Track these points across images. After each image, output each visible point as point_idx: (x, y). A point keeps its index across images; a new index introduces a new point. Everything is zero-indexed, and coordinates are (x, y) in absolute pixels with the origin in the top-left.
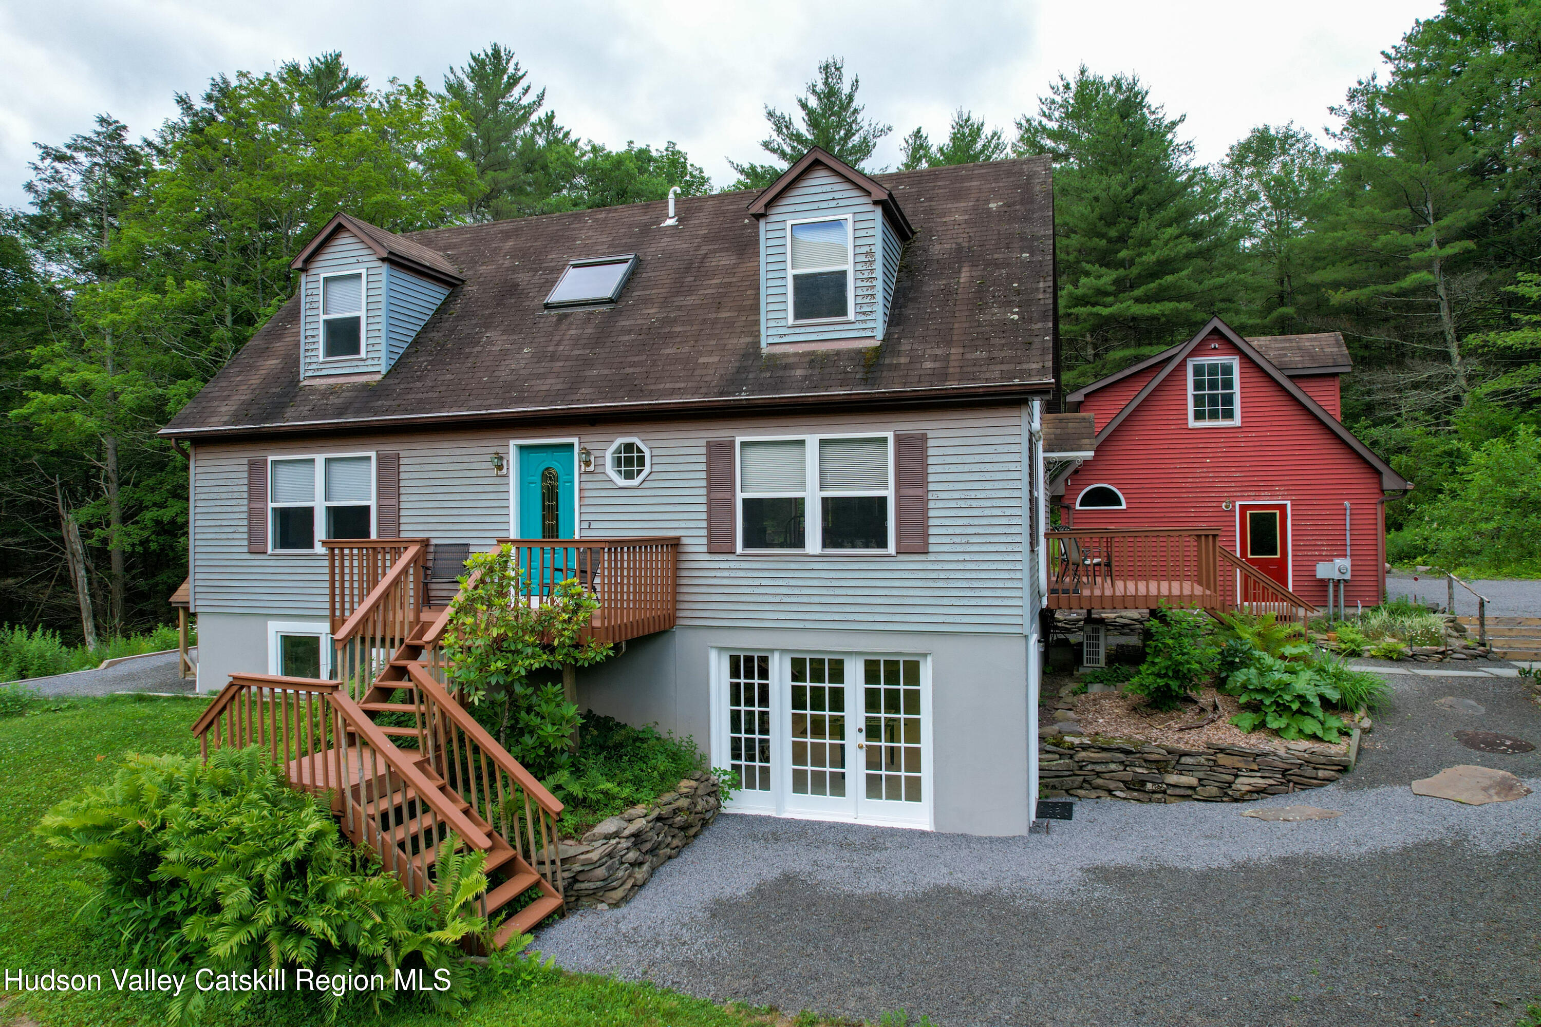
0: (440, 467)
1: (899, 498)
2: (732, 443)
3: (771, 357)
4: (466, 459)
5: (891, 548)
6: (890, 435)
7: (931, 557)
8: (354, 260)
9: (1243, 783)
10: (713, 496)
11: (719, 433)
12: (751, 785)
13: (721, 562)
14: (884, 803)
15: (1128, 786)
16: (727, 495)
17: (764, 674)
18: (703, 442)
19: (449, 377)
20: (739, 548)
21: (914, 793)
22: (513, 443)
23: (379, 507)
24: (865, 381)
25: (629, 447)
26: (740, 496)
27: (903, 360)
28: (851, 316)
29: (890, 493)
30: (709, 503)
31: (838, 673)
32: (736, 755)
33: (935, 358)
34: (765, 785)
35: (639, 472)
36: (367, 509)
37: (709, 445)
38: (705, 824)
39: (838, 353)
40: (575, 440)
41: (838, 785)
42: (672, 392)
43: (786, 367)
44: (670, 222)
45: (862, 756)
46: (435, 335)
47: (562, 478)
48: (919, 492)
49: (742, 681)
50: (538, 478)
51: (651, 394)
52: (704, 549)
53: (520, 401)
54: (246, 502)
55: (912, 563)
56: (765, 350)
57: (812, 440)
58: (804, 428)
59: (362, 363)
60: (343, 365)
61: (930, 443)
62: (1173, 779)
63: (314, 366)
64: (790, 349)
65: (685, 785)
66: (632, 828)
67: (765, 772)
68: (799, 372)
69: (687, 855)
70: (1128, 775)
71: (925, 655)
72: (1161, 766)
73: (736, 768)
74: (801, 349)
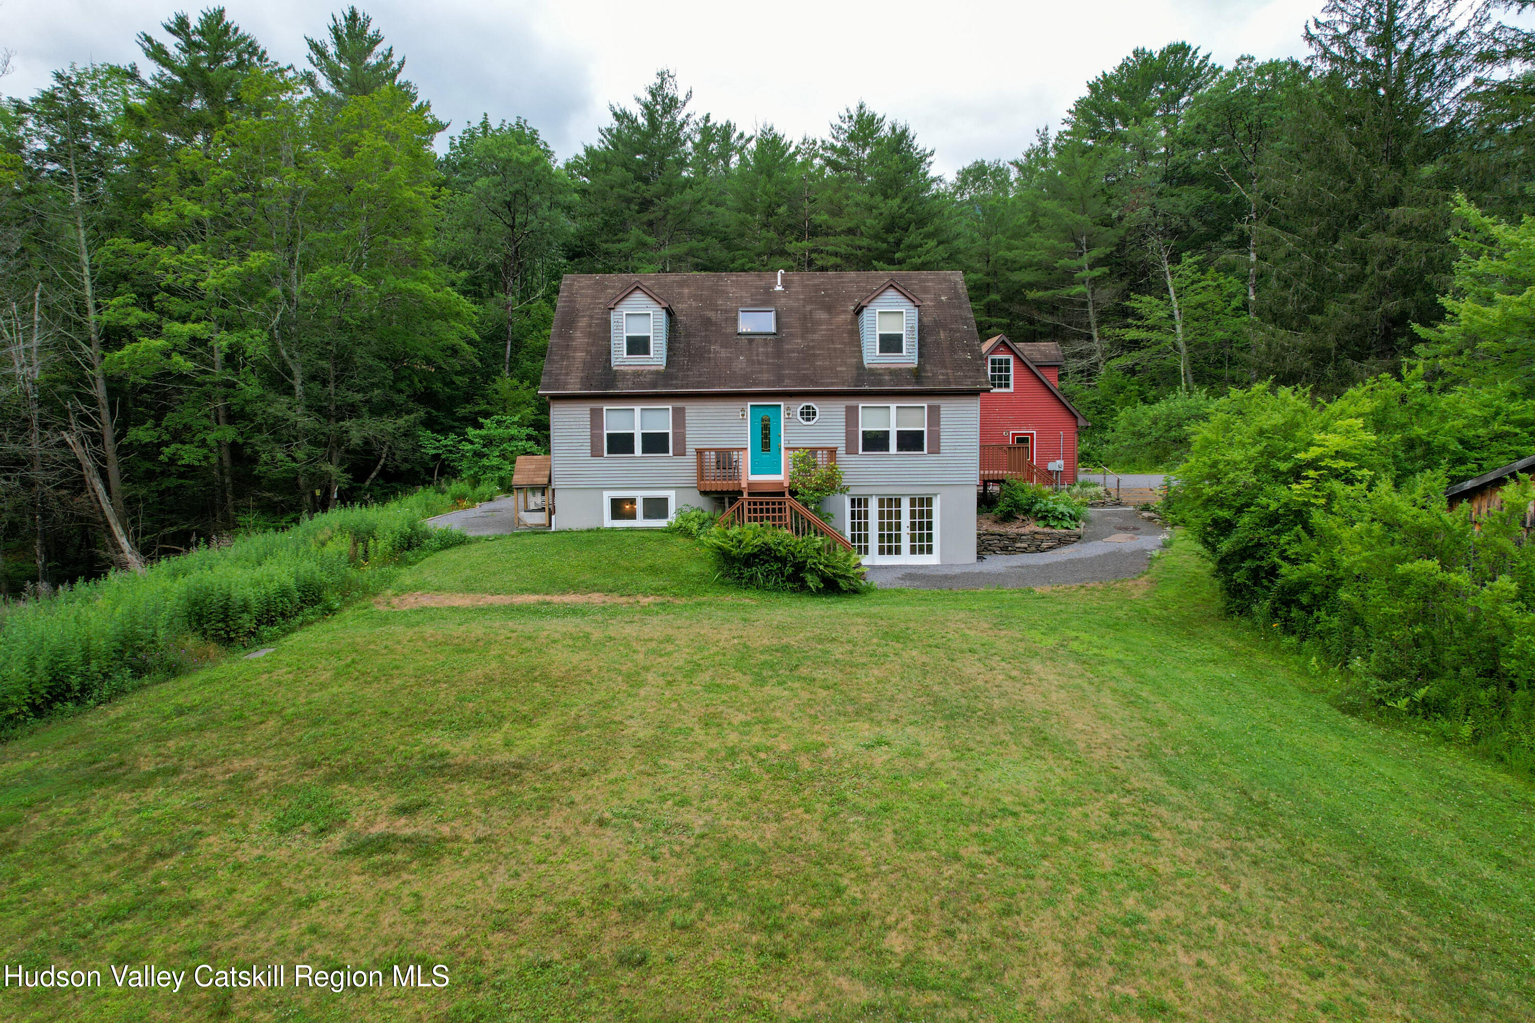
0: (708, 414)
1: (929, 431)
2: (857, 407)
3: (870, 369)
4: (723, 410)
5: (926, 451)
6: (926, 405)
7: (942, 455)
8: (645, 306)
9: (1044, 545)
10: (848, 429)
11: (852, 403)
12: (861, 552)
13: (852, 458)
14: (917, 556)
15: (1002, 549)
16: (855, 429)
17: (866, 506)
18: (844, 406)
20: (860, 452)
21: (930, 551)
22: (749, 404)
23: (674, 433)
24: (917, 383)
25: (808, 407)
26: (861, 430)
27: (927, 375)
28: (904, 353)
29: (925, 429)
30: (847, 433)
31: (898, 504)
32: (854, 540)
33: (943, 374)
34: (866, 552)
35: (813, 418)
36: (666, 434)
37: (847, 408)
39: (900, 369)
40: (782, 404)
41: (898, 551)
42: (832, 384)
43: (880, 375)
44: (780, 288)
45: (908, 537)
47: (775, 420)
48: (937, 429)
49: (857, 509)
50: (759, 420)
51: (822, 385)
52: (844, 452)
53: (756, 385)
54: (588, 430)
55: (934, 457)
56: (866, 366)
57: (893, 406)
58: (890, 402)
59: (652, 359)
60: (638, 361)
61: (941, 409)
62: (1018, 545)
63: (621, 360)
64: (879, 366)
67: (866, 548)
68: (884, 377)
71: (936, 495)
72: (1014, 540)
74: (883, 366)
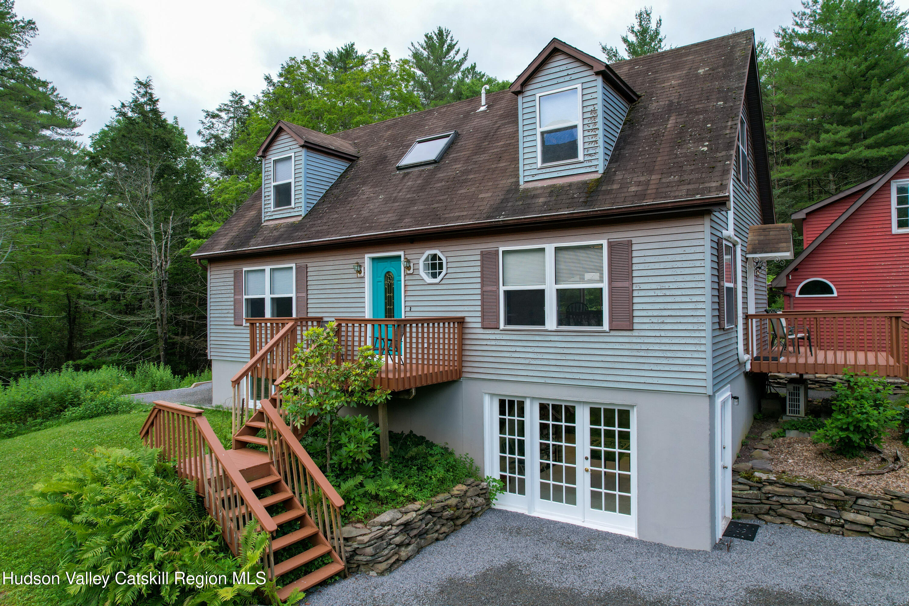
0: (328, 273)
1: (611, 289)
2: (497, 252)
3: (526, 190)
4: (342, 267)
5: (606, 326)
6: (605, 243)
7: (635, 333)
8: (288, 148)
10: (485, 289)
11: (488, 245)
12: (512, 491)
13: (490, 334)
14: (603, 513)
15: (809, 517)
16: (494, 288)
17: (521, 413)
18: (479, 252)
19: (336, 216)
20: (502, 326)
21: (625, 508)
22: (367, 256)
23: (297, 298)
24: (585, 203)
25: (434, 257)
26: (502, 289)
27: (615, 187)
28: (581, 157)
29: (604, 286)
30: (483, 294)
31: (571, 416)
32: (503, 469)
33: (639, 184)
34: (522, 491)
35: (440, 273)
36: (290, 299)
37: (482, 254)
38: (473, 516)
39: (570, 185)
40: (401, 253)
41: (571, 496)
42: (458, 218)
43: (535, 197)
44: (482, 109)
45: (588, 477)
46: (336, 191)
47: (396, 278)
48: (626, 284)
49: (507, 417)
50: (382, 279)
51: (445, 220)
52: (479, 325)
53: (370, 228)
54: (232, 295)
55: (621, 337)
56: (522, 186)
57: (550, 248)
58: (544, 240)
59: (292, 210)
60: (284, 212)
61: (635, 247)
62: (850, 516)
63: (269, 214)
64: (539, 184)
65: (459, 488)
66: (405, 518)
67: (522, 482)
68: (541, 200)
69: (452, 539)
70: (809, 508)
71: (633, 406)
72: (838, 504)
73: (503, 478)
74: (545, 184)
